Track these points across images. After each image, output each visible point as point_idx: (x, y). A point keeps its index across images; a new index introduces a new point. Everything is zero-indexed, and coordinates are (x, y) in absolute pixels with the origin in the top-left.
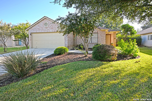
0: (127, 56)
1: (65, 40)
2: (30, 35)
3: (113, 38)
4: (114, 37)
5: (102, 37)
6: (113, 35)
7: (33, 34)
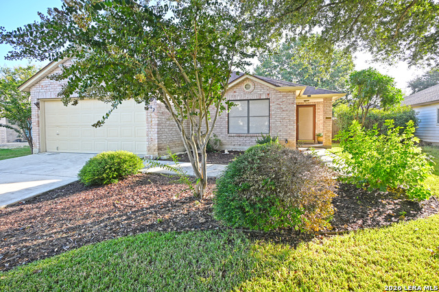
0: (380, 196)
1: (149, 122)
2: (34, 108)
3: (321, 117)
4: (325, 113)
5: (284, 115)
6: (321, 106)
7: (46, 103)
